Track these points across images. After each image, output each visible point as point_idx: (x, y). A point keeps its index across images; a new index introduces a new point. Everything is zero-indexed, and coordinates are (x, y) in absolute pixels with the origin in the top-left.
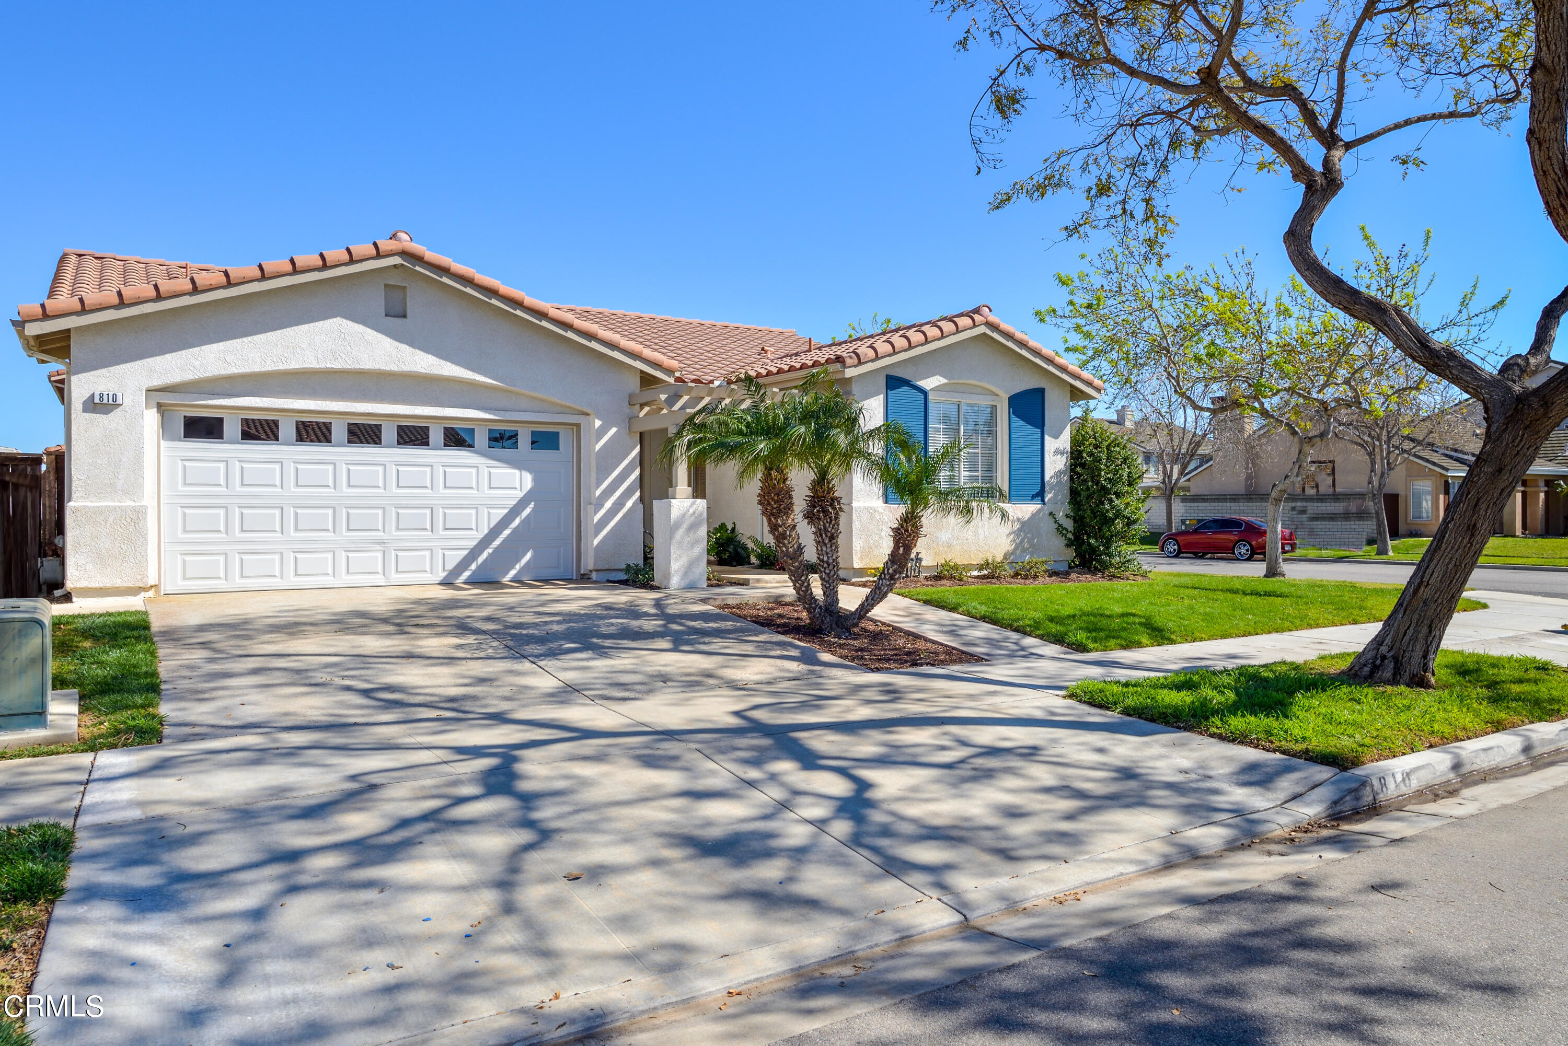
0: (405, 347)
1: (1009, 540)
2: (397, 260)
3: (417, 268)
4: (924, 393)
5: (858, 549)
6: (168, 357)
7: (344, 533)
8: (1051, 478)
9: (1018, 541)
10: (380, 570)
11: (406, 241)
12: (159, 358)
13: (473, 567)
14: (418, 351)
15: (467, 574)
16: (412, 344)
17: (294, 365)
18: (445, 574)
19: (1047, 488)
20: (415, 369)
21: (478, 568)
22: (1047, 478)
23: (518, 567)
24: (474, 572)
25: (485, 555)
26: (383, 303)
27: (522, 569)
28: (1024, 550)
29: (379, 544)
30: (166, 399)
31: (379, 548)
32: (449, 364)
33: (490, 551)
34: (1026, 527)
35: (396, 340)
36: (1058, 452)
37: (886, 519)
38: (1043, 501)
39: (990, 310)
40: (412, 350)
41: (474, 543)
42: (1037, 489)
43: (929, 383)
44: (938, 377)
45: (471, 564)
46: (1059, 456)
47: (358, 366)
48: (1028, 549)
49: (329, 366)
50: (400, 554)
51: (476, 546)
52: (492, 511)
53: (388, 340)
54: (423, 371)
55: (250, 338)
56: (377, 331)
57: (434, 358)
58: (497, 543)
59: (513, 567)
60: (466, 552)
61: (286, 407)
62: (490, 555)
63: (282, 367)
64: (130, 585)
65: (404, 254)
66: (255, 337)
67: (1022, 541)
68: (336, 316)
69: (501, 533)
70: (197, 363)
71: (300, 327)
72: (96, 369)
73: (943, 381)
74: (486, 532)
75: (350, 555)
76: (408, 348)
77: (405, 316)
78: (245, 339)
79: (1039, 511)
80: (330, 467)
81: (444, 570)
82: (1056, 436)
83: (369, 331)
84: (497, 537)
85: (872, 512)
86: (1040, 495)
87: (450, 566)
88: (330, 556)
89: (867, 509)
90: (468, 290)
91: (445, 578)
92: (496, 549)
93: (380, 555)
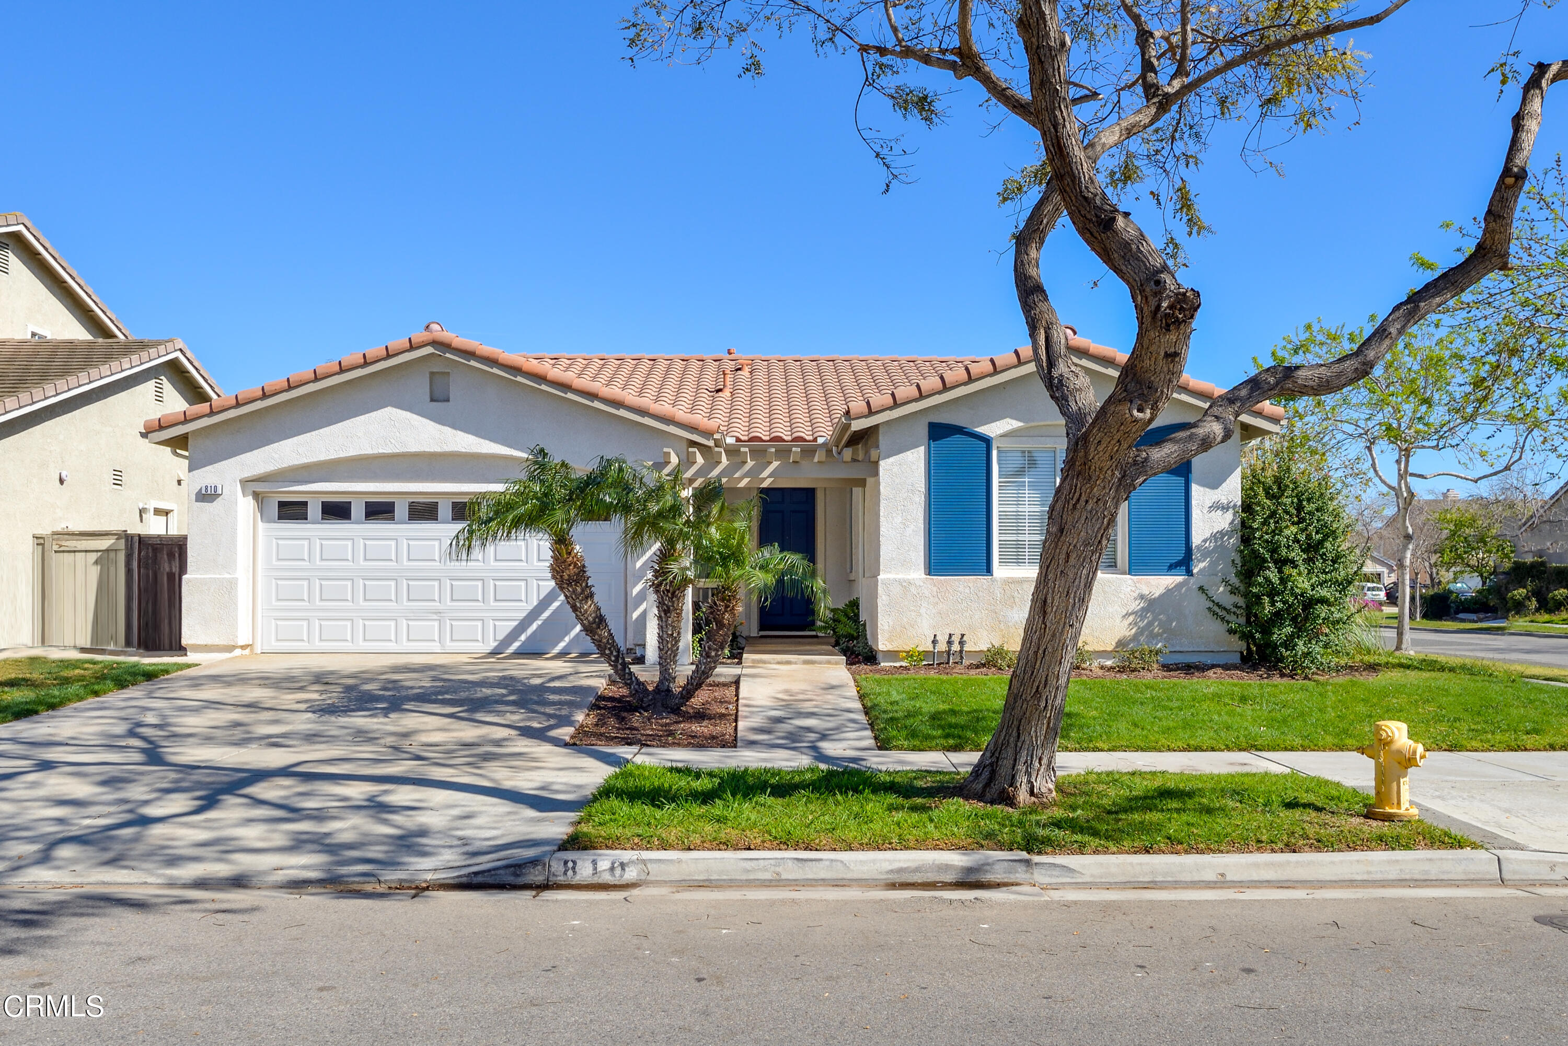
0: (447, 430)
1: (1126, 622)
2: (429, 350)
3: (448, 355)
4: (987, 441)
5: (886, 627)
6: (256, 452)
7: (405, 603)
8: (1205, 541)
9: (1141, 624)
10: (436, 638)
11: (437, 331)
12: (248, 454)
13: (523, 637)
14: (459, 432)
15: (516, 645)
16: (454, 426)
17: (352, 452)
18: (496, 644)
19: (1196, 555)
20: (456, 449)
21: (528, 639)
22: (1196, 540)
23: (567, 639)
24: (524, 643)
25: (534, 626)
26: (428, 390)
27: (571, 641)
28: (1153, 636)
29: (436, 613)
30: (260, 487)
31: (435, 617)
32: (487, 442)
33: (540, 622)
34: (1152, 605)
35: (439, 423)
36: (1217, 506)
37: (927, 593)
38: (1189, 573)
39: (1075, 333)
40: (454, 431)
41: (524, 614)
42: (1180, 556)
43: (993, 429)
44: (1008, 420)
45: (520, 635)
46: (1219, 512)
47: (405, 450)
48: (1158, 635)
49: (381, 451)
50: (454, 623)
51: (525, 618)
52: (541, 583)
53: (432, 423)
54: (464, 450)
55: (317, 432)
56: (422, 416)
57: (473, 437)
58: (546, 614)
59: (562, 639)
60: (516, 623)
61: (350, 490)
62: (539, 627)
63: (342, 455)
64: (225, 643)
65: (435, 343)
66: (321, 431)
67: (1150, 624)
68: (386, 406)
69: (550, 605)
70: (276, 456)
71: (357, 418)
72: (205, 466)
73: (1014, 424)
74: (535, 604)
75: (411, 623)
76: (450, 429)
77: (448, 400)
78: (313, 433)
79: (1179, 586)
80: (393, 543)
81: (495, 640)
82: (1214, 483)
83: (415, 416)
84: (546, 609)
85: (906, 585)
86: (1184, 563)
87: (501, 636)
88: (393, 623)
89: (900, 582)
90: (495, 371)
91: (496, 647)
92: (546, 621)
93: (436, 624)
